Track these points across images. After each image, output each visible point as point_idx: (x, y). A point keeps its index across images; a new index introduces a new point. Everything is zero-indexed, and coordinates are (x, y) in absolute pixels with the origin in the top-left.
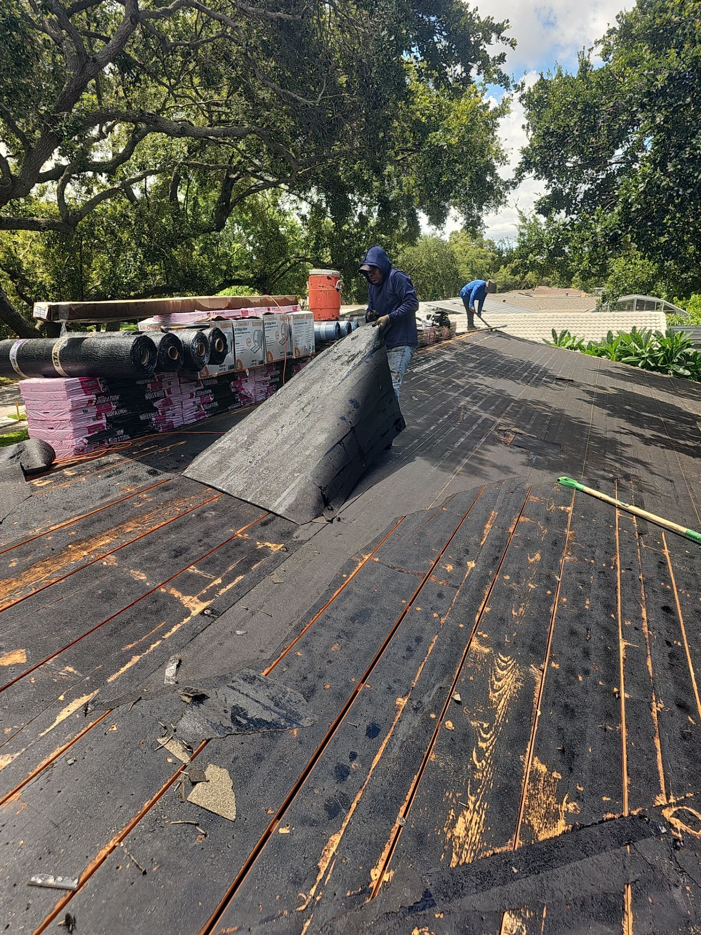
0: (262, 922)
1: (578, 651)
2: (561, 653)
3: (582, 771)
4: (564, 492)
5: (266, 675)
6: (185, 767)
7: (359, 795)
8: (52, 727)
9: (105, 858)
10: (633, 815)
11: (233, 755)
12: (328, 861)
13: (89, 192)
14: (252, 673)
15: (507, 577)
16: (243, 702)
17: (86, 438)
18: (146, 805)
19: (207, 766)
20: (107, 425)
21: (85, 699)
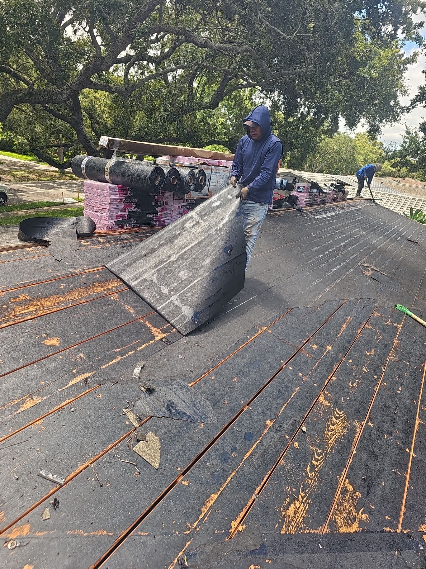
0: (162, 535)
1: (388, 419)
2: (376, 417)
3: (375, 496)
4: (398, 314)
5: (191, 386)
6: (136, 429)
7: (233, 474)
8: (66, 387)
9: (81, 471)
10: (403, 533)
11: (164, 430)
12: (208, 508)
13: (142, 73)
14: (183, 383)
15: (351, 361)
16: (175, 399)
17: (115, 221)
18: (110, 446)
19: (148, 432)
20: (128, 216)
21: (87, 375)
